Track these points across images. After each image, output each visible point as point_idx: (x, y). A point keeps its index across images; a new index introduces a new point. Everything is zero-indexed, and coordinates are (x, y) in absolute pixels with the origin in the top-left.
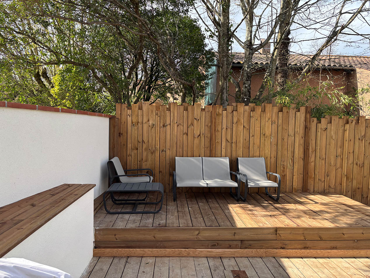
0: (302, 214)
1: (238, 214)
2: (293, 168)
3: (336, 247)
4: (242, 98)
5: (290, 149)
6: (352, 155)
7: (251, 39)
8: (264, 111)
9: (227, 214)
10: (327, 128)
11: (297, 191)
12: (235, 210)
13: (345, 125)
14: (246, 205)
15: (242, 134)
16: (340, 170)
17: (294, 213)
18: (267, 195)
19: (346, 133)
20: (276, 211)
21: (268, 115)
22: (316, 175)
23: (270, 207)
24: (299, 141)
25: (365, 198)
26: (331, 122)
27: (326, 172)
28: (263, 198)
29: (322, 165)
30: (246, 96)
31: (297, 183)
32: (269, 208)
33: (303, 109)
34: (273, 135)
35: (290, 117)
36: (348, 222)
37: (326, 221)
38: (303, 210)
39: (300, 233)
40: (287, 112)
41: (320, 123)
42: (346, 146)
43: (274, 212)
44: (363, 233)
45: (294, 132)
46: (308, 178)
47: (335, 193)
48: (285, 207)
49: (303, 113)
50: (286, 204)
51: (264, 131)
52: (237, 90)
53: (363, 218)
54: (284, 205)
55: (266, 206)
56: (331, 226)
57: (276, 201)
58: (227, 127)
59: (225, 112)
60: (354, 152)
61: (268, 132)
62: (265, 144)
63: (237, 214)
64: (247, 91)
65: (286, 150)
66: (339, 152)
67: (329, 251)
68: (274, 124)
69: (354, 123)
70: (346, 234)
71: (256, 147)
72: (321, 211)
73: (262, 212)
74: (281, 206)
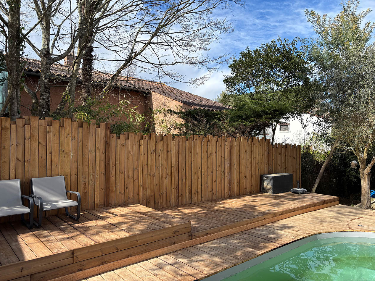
0: (102, 229)
1: (29, 244)
2: (94, 184)
3: (131, 254)
4: (40, 111)
5: (91, 165)
6: (146, 166)
7: (48, 47)
8: (62, 126)
9: (14, 247)
10: (125, 144)
11: (99, 206)
12: (25, 240)
13: (140, 140)
14: (40, 231)
15: (37, 151)
16: (137, 181)
17: (94, 230)
18: (67, 215)
19: (141, 148)
20: (75, 232)
21: (67, 130)
22: (117, 189)
23: (69, 228)
24: (99, 157)
25: (157, 204)
26: (128, 138)
27: (126, 184)
28: (62, 220)
29: (122, 178)
30: (44, 109)
31: (99, 199)
32: (67, 230)
33: (103, 125)
34: (73, 151)
35: (90, 133)
36: (141, 229)
37: (123, 232)
38: (102, 225)
39: (98, 249)
40: (88, 128)
41: (119, 139)
42: (141, 159)
43: (72, 234)
44: (152, 236)
45: (94, 148)
46: (109, 192)
47: (133, 203)
48: (85, 225)
49: (103, 129)
50: (87, 221)
51: (63, 147)
52: (33, 101)
53: (153, 223)
54: (84, 224)
55: (64, 228)
56: (126, 235)
57: (77, 220)
58: (18, 143)
59: (13, 126)
60: (147, 164)
61: (67, 148)
62: (65, 161)
63: (27, 244)
64: (45, 103)
65: (87, 167)
66: (136, 165)
67: (125, 260)
68: (73, 139)
69: (147, 138)
70: (138, 240)
71: (54, 165)
72: (120, 223)
73: (59, 235)
74: (81, 225)
